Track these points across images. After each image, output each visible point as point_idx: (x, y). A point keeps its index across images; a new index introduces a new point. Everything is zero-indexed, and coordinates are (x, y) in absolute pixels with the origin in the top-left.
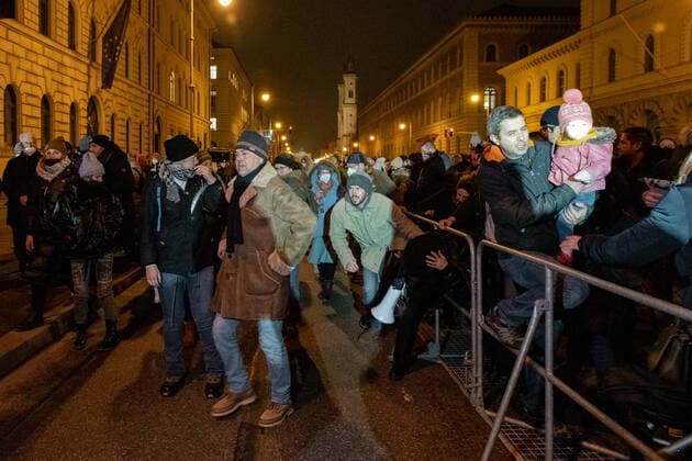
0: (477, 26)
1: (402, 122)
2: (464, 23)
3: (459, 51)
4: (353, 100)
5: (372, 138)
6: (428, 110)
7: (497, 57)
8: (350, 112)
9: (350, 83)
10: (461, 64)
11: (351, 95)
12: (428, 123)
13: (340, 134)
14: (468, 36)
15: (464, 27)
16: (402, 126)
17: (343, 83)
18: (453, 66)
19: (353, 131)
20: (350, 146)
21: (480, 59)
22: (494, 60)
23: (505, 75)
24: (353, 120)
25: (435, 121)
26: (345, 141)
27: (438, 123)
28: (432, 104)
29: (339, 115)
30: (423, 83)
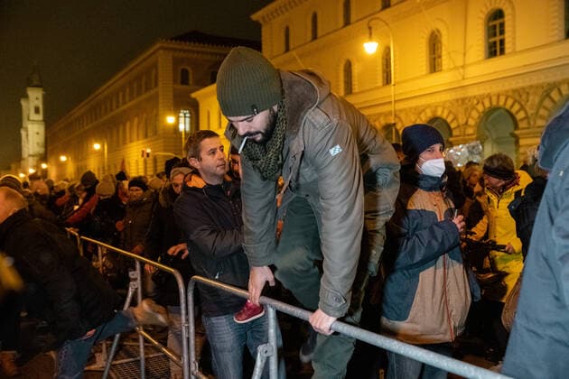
0: (171, 49)
1: (97, 141)
2: (158, 45)
3: (154, 72)
4: (40, 117)
5: (63, 158)
6: (124, 130)
7: (191, 82)
8: (36, 130)
9: (35, 98)
10: (156, 85)
11: (37, 111)
12: (125, 143)
13: (25, 154)
14: (162, 58)
15: (158, 49)
16: (97, 146)
17: (26, 97)
18: (147, 89)
19: (42, 150)
20: (37, 167)
21: (175, 81)
22: (187, 84)
23: (198, 99)
24: (41, 139)
25: (131, 141)
26: (31, 161)
27: (135, 144)
28: (128, 125)
29: (23, 133)
30: (118, 102)
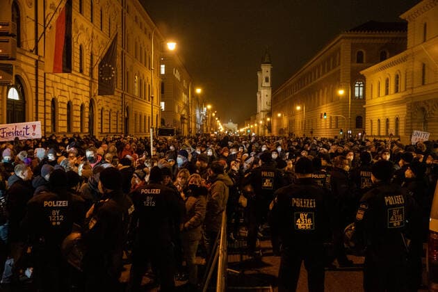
0: (350, 38)
1: (298, 105)
2: (341, 36)
3: (338, 55)
4: (268, 84)
5: (279, 115)
6: (319, 95)
7: (364, 61)
8: (266, 93)
9: (266, 71)
10: (339, 64)
11: (267, 80)
12: (319, 105)
13: (259, 110)
14: (343, 45)
15: (341, 38)
16: (298, 108)
17: (261, 70)
18: (334, 67)
19: (269, 108)
20: (264, 120)
21: (352, 61)
22: (362, 62)
23: (365, 75)
24: (268, 99)
25: (323, 104)
26: (262, 115)
27: (325, 106)
28: (321, 91)
29: (258, 95)
30: (315, 76)
